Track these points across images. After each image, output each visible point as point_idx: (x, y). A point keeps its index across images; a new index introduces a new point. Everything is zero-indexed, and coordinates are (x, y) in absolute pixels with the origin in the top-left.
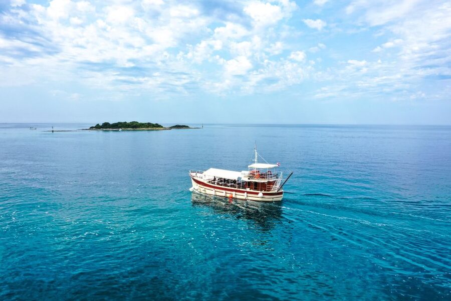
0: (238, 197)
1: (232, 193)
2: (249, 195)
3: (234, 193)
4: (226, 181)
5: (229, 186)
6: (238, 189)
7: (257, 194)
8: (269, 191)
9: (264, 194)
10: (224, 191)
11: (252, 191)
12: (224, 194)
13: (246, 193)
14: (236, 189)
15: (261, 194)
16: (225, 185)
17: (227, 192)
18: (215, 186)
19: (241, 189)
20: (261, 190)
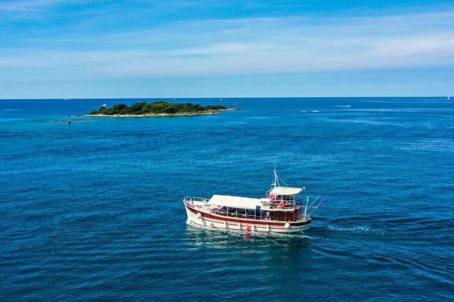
1: (249, 225)
2: (272, 226)
4: (241, 212)
6: (257, 220)
7: (283, 224)
8: (295, 221)
9: (291, 225)
10: (240, 224)
11: (275, 221)
12: (238, 227)
14: (255, 220)
15: (287, 225)
16: (240, 217)
17: (243, 224)
18: (226, 217)
19: (261, 221)
20: (287, 220)
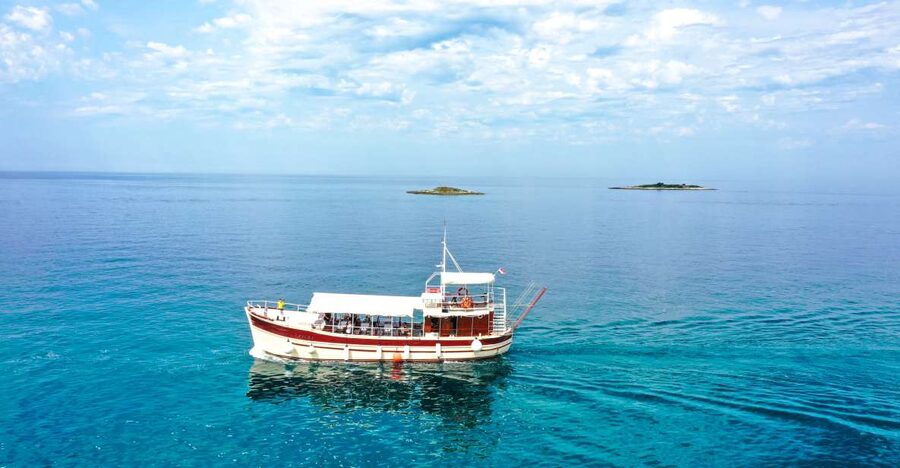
0: (415, 356)
1: (400, 348)
2: (446, 348)
3: (406, 348)
5: (389, 334)
6: (416, 338)
7: (468, 343)
8: (489, 333)
9: (483, 342)
10: (379, 348)
11: (451, 338)
12: (377, 356)
13: (438, 345)
15: (477, 345)
17: (387, 347)
18: (349, 336)
19: (423, 338)
20: (476, 333)
